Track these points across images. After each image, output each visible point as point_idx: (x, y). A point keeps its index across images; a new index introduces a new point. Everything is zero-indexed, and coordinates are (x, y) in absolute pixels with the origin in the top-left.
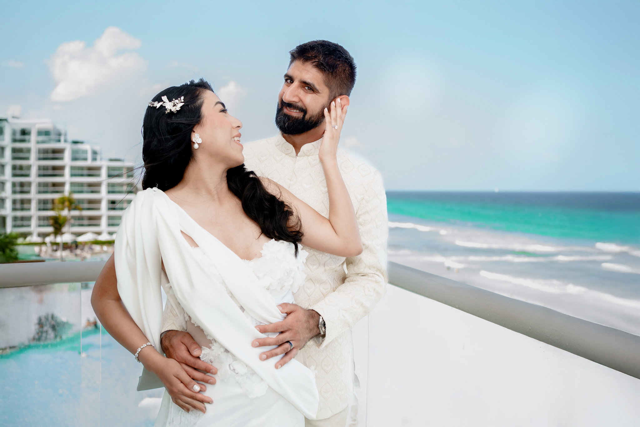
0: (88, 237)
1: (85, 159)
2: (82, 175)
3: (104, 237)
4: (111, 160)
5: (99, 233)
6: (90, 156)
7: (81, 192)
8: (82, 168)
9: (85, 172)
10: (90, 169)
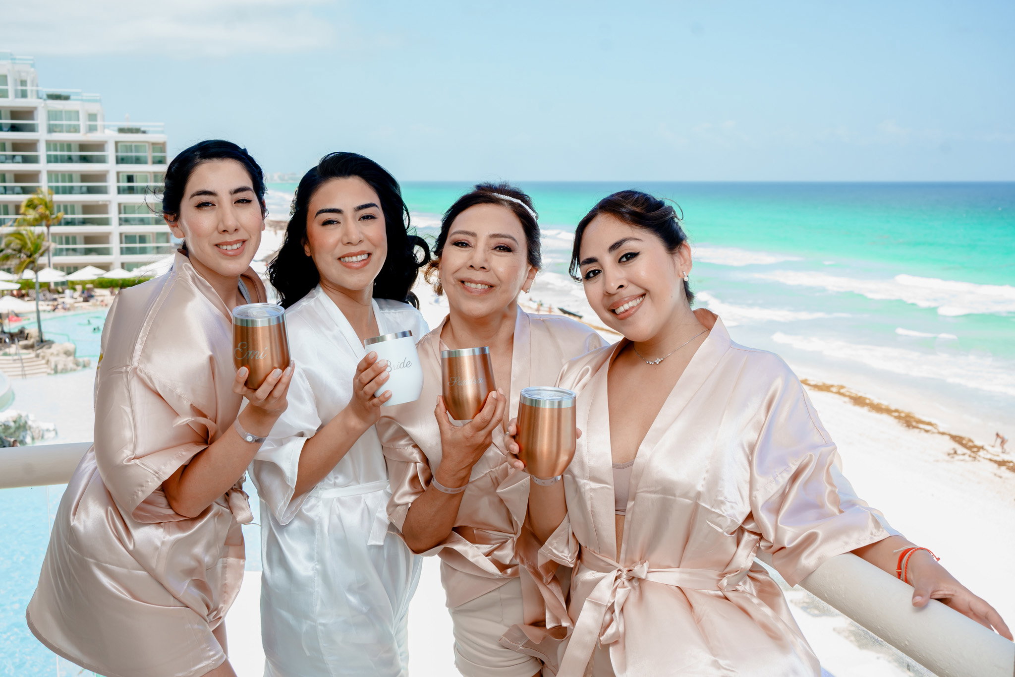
0: (89, 274)
1: (76, 130)
2: (70, 159)
3: (117, 274)
4: (122, 130)
5: (106, 267)
6: (83, 123)
7: (70, 191)
8: (69, 146)
9: (75, 153)
10: (83, 147)
